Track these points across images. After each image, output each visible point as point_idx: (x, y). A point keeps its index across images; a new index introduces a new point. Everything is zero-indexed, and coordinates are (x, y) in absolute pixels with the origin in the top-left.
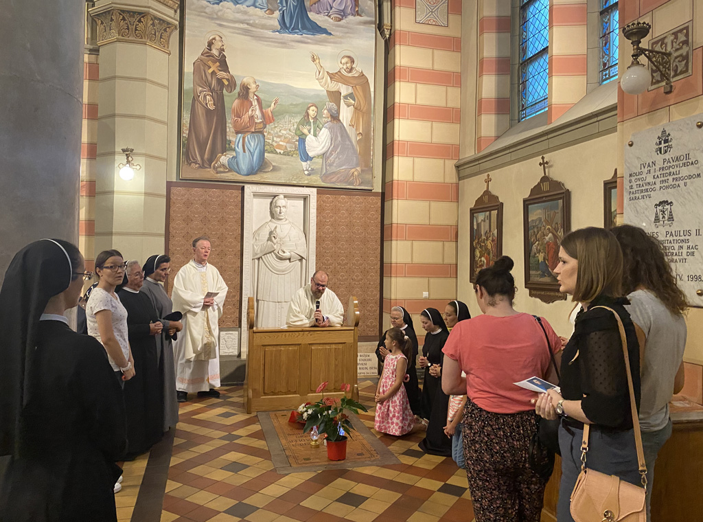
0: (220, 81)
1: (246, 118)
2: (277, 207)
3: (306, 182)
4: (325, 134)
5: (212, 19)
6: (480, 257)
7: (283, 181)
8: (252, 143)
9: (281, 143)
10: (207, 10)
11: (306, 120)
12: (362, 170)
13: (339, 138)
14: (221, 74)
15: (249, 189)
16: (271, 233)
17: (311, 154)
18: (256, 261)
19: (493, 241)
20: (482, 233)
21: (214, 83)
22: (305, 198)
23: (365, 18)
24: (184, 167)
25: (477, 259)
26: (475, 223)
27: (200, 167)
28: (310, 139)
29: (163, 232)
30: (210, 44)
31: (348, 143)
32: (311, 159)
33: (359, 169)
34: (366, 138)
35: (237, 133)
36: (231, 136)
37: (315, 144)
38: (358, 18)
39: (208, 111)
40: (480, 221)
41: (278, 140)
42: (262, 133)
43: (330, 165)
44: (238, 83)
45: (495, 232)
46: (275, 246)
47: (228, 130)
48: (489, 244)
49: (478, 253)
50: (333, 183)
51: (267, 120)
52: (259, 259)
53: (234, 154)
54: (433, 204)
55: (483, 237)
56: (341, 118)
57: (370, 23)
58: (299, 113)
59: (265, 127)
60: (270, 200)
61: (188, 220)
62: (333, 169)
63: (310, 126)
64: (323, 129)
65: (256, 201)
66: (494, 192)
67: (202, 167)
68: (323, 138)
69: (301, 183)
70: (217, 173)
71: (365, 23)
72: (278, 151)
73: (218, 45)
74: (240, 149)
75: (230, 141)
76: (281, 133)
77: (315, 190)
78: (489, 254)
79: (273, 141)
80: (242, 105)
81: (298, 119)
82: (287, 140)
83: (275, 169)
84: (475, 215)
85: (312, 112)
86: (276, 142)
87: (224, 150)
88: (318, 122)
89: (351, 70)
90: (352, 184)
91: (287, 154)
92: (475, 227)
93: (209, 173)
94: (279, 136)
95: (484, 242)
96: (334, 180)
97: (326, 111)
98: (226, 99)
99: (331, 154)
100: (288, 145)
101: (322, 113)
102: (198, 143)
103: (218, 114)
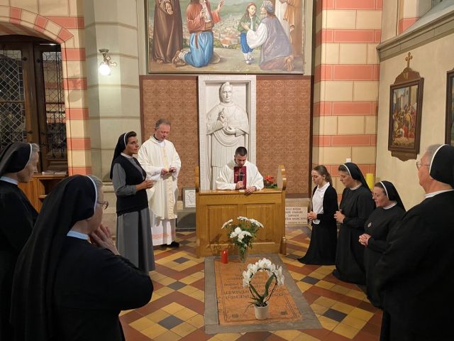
1: (197, 19)
2: (224, 92)
3: (247, 70)
4: (262, 28)
6: (399, 128)
7: (228, 71)
8: (204, 40)
9: (227, 39)
11: (246, 17)
12: (295, 58)
13: (275, 31)
15: (202, 79)
16: (220, 114)
17: (251, 46)
18: (210, 136)
19: (412, 113)
20: (402, 107)
22: (247, 84)
24: (152, 64)
25: (395, 130)
26: (395, 98)
27: (164, 62)
28: (250, 33)
29: (139, 115)
31: (282, 34)
32: (251, 50)
33: (292, 56)
34: (298, 29)
35: (191, 32)
36: (187, 36)
37: (255, 37)
39: (167, 16)
40: (399, 96)
41: (224, 36)
42: (210, 31)
43: (267, 55)
45: (415, 106)
46: (223, 125)
47: (184, 31)
48: (408, 117)
49: (396, 125)
50: (270, 69)
51: (214, 19)
52: (211, 134)
53: (189, 50)
54: (357, 84)
55: (403, 110)
56: (276, 14)
58: (240, 12)
59: (213, 26)
60: (219, 87)
61: (157, 105)
62: (270, 58)
63: (250, 22)
64: (261, 24)
65: (208, 88)
67: (165, 62)
68: (261, 32)
69: (243, 71)
70: (177, 66)
72: (224, 45)
74: (193, 46)
75: (186, 40)
76: (226, 30)
77: (255, 76)
78: (407, 125)
79: (220, 36)
80: (194, 8)
81: (240, 17)
82: (231, 36)
83: (222, 61)
84: (395, 91)
85: (252, 10)
86: (222, 38)
87: (181, 48)
88: (257, 19)
90: (286, 70)
91: (231, 47)
92: (395, 102)
93: (170, 67)
94: (225, 33)
95: (403, 115)
96: (270, 67)
97: (263, 9)
99: (268, 45)
100: (232, 40)
101: (260, 11)
102: (161, 43)
103: (176, 18)
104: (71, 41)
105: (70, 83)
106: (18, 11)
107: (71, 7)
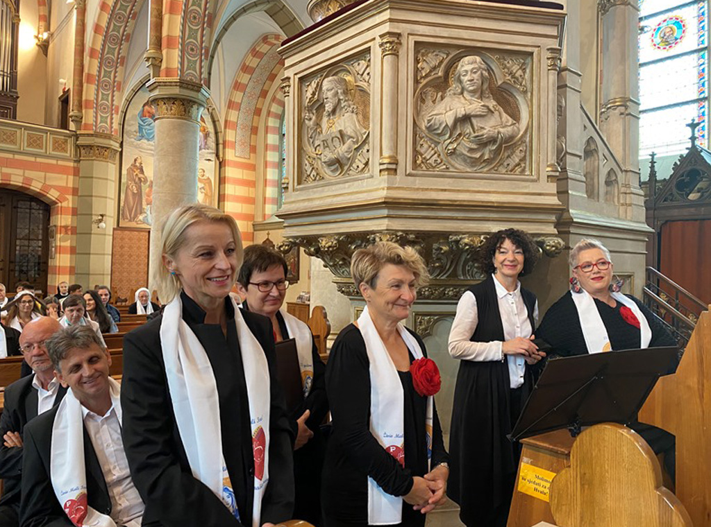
0: (140, 179)
5: (136, 148)
10: (135, 143)
14: (140, 175)
21: (137, 179)
23: (210, 151)
29: (111, 253)
30: (135, 160)
35: (148, 204)
38: (207, 151)
39: (133, 193)
44: (149, 180)
47: (143, 203)
53: (146, 215)
56: (198, 199)
57: (213, 153)
61: (122, 247)
66: (271, 239)
67: (130, 221)
70: (137, 224)
71: (210, 153)
73: (139, 161)
80: (150, 191)
87: (141, 213)
89: (203, 176)
93: (133, 225)
98: (143, 188)
102: (129, 209)
103: (139, 195)
104: (67, 202)
105: (63, 229)
106: (29, 180)
107: (69, 181)
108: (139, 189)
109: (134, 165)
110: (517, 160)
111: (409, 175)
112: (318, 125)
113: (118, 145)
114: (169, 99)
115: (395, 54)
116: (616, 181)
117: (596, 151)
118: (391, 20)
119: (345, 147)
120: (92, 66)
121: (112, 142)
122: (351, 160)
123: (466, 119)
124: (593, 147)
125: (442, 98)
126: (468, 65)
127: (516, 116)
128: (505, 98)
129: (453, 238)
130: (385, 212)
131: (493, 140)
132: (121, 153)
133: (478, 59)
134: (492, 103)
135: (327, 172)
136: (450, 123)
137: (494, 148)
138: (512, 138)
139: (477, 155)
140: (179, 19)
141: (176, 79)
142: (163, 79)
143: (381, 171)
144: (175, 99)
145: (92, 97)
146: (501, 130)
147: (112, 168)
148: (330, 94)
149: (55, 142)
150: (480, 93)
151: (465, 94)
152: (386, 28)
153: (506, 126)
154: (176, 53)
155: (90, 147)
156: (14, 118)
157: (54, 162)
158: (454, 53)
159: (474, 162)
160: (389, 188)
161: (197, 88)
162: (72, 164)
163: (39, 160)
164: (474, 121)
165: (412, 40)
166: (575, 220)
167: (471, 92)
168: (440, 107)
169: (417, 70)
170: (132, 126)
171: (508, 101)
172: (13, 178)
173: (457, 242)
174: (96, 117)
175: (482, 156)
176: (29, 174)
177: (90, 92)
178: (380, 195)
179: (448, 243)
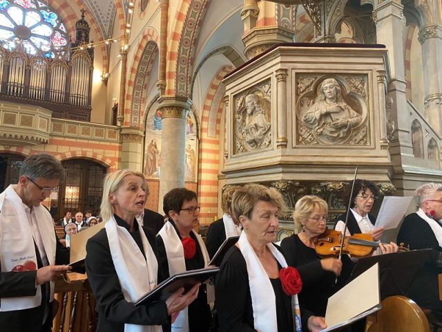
5: (153, 134)
14: (155, 150)
21: (153, 152)
30: (152, 141)
33: (191, 176)
34: (193, 168)
35: (159, 166)
39: (151, 160)
44: (159, 152)
47: (156, 165)
53: (158, 172)
54: (212, 186)
56: (187, 162)
67: (149, 175)
70: (153, 177)
73: (154, 141)
87: (155, 171)
89: (189, 148)
98: (156, 157)
102: (148, 169)
103: (154, 161)
104: (115, 166)
106: (95, 154)
107: (116, 154)
108: (154, 157)
109: (151, 144)
110: (361, 137)
111: (294, 148)
112: (244, 121)
113: (143, 133)
114: (169, 107)
115: (284, 80)
116: (436, 145)
117: (420, 127)
118: (281, 62)
119: (258, 133)
120: (129, 90)
121: (140, 132)
122: (262, 140)
123: (328, 114)
124: (418, 125)
125: (313, 103)
126: (327, 84)
127: (359, 111)
128: (352, 101)
129: (323, 184)
130: (281, 170)
131: (344, 126)
132: (144, 137)
133: (333, 80)
134: (343, 104)
135: (249, 147)
136: (318, 117)
137: (346, 130)
138: (357, 124)
139: (336, 135)
140: (175, 62)
141: (173, 95)
142: (166, 96)
143: (278, 146)
144: (173, 107)
145: (129, 107)
146: (350, 120)
147: (140, 146)
148: (249, 104)
149: (110, 133)
150: (336, 99)
151: (327, 100)
152: (279, 66)
153: (353, 117)
154: (173, 81)
155: (128, 135)
156: (89, 121)
157: (108, 144)
158: (319, 77)
159: (334, 139)
160: (282, 156)
161: (185, 100)
162: (118, 145)
163: (101, 143)
164: (332, 115)
165: (294, 72)
166: (406, 171)
167: (330, 99)
168: (312, 108)
169: (297, 89)
170: (150, 122)
171: (354, 103)
172: (88, 153)
173: (326, 186)
174: (131, 118)
175: (339, 135)
176: (96, 151)
177: (128, 104)
178: (278, 160)
179: (321, 187)
